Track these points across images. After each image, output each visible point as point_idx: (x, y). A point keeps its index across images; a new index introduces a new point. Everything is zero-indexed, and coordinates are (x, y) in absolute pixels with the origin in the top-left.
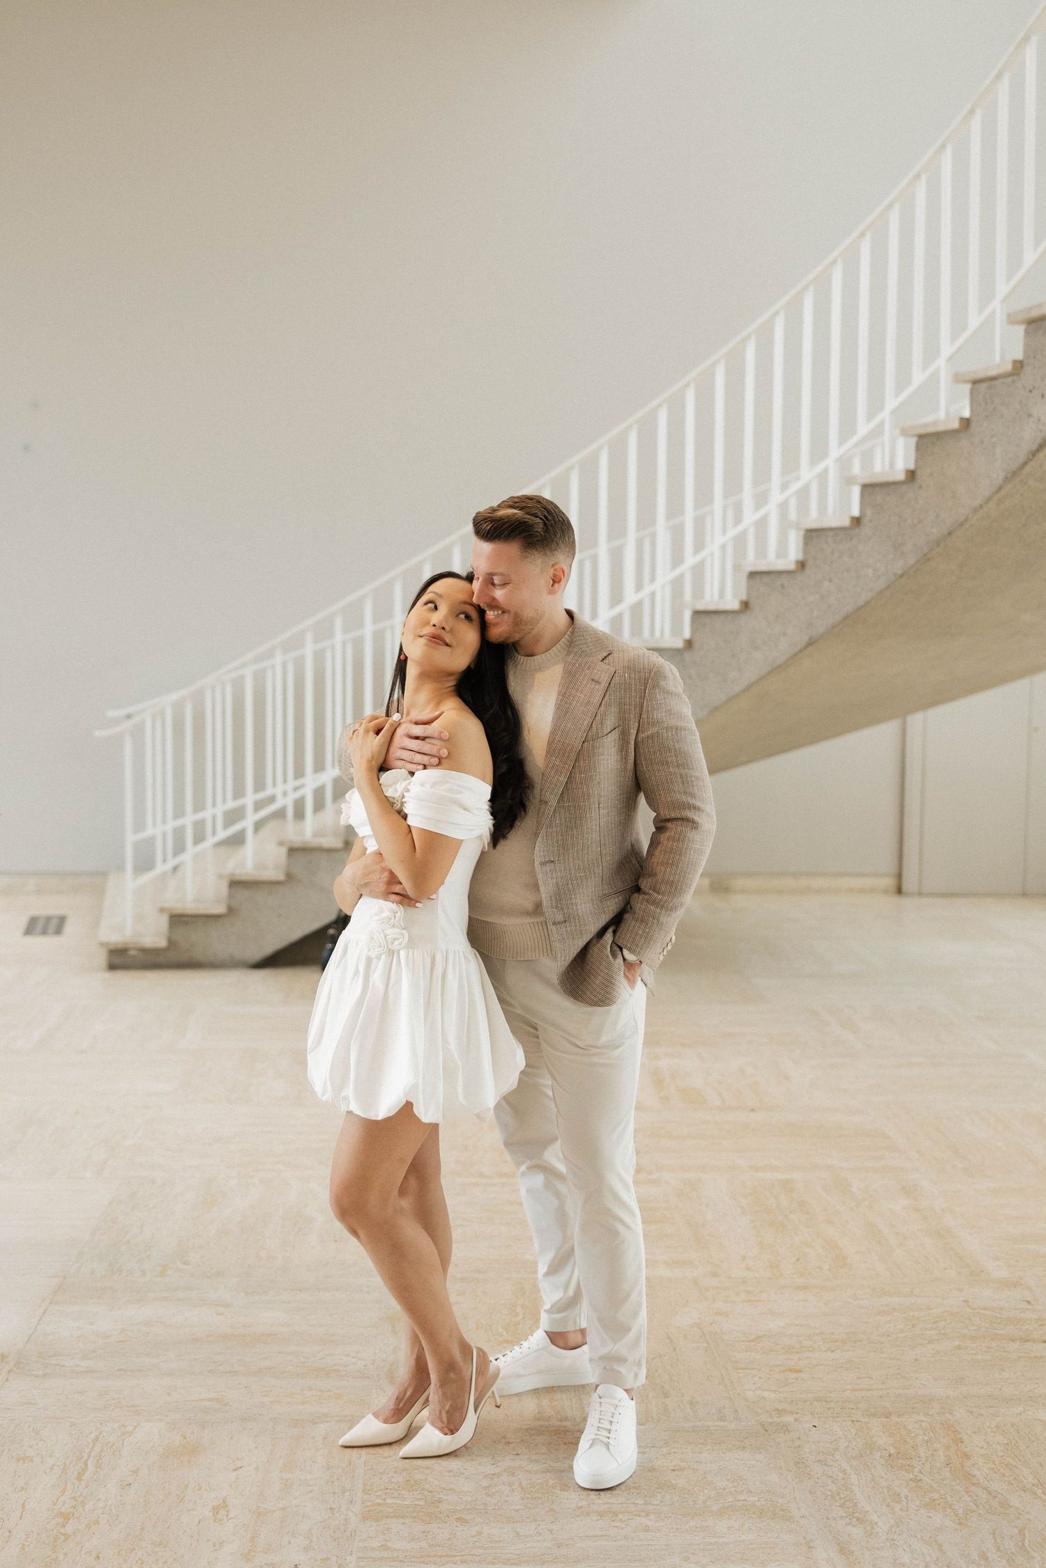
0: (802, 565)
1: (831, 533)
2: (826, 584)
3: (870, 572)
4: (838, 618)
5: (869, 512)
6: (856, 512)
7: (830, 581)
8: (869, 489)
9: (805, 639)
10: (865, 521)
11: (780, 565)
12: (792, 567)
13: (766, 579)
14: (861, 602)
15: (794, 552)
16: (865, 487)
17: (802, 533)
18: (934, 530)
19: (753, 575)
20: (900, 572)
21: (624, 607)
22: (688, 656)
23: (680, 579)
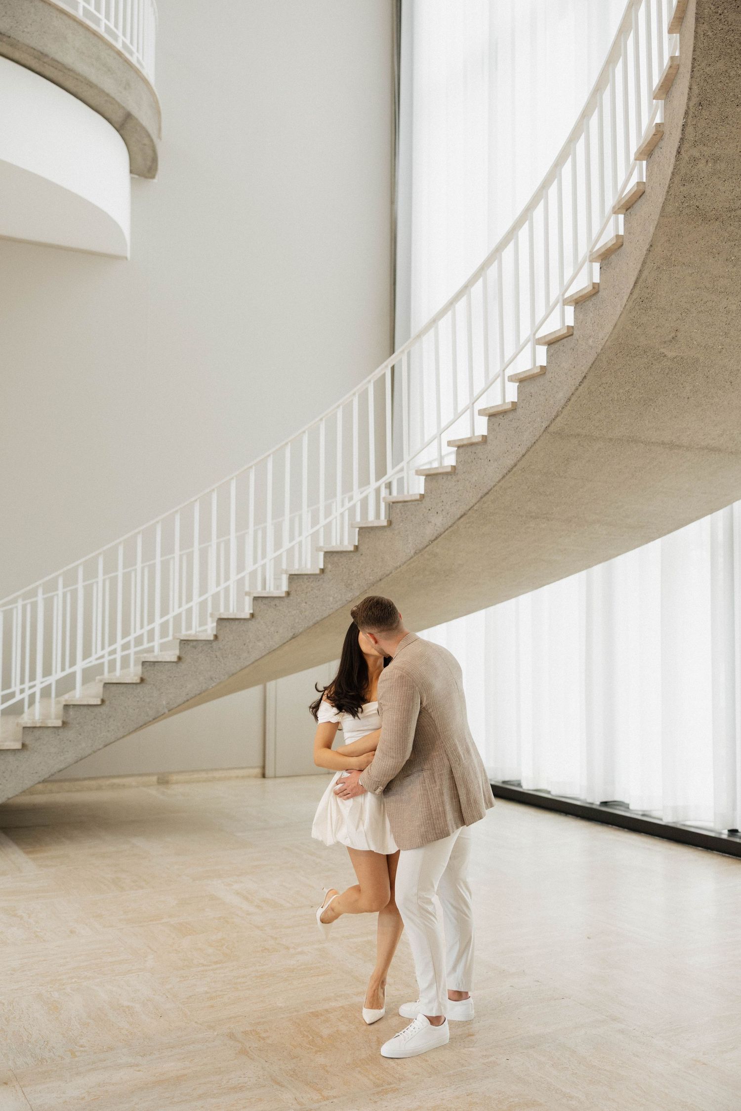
0: (288, 594)
1: (306, 577)
2: (304, 604)
3: (331, 599)
4: (311, 623)
5: (329, 566)
6: (322, 567)
7: (306, 603)
8: (329, 554)
9: (292, 634)
10: (327, 571)
11: (276, 593)
12: (283, 595)
13: (265, 601)
14: (325, 615)
15: (285, 588)
16: (327, 554)
17: (288, 575)
18: (371, 578)
19: (256, 599)
20: (350, 600)
21: (170, 617)
22: (214, 644)
23: (205, 601)
